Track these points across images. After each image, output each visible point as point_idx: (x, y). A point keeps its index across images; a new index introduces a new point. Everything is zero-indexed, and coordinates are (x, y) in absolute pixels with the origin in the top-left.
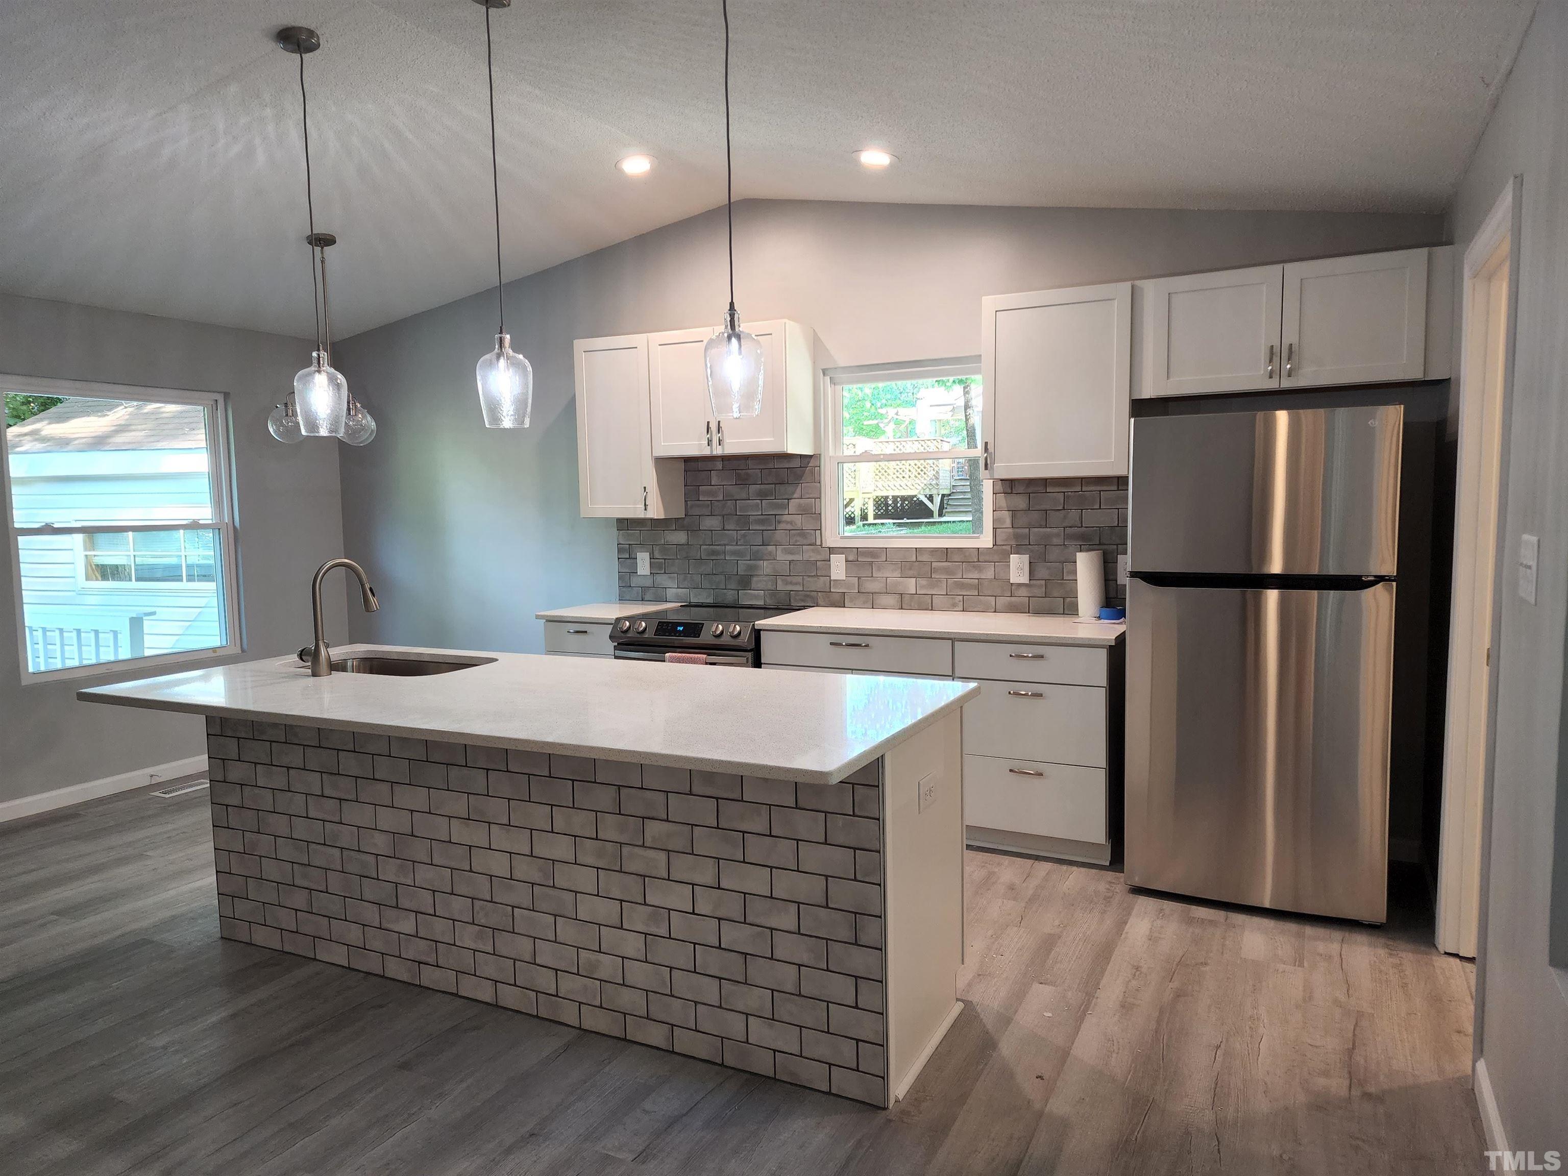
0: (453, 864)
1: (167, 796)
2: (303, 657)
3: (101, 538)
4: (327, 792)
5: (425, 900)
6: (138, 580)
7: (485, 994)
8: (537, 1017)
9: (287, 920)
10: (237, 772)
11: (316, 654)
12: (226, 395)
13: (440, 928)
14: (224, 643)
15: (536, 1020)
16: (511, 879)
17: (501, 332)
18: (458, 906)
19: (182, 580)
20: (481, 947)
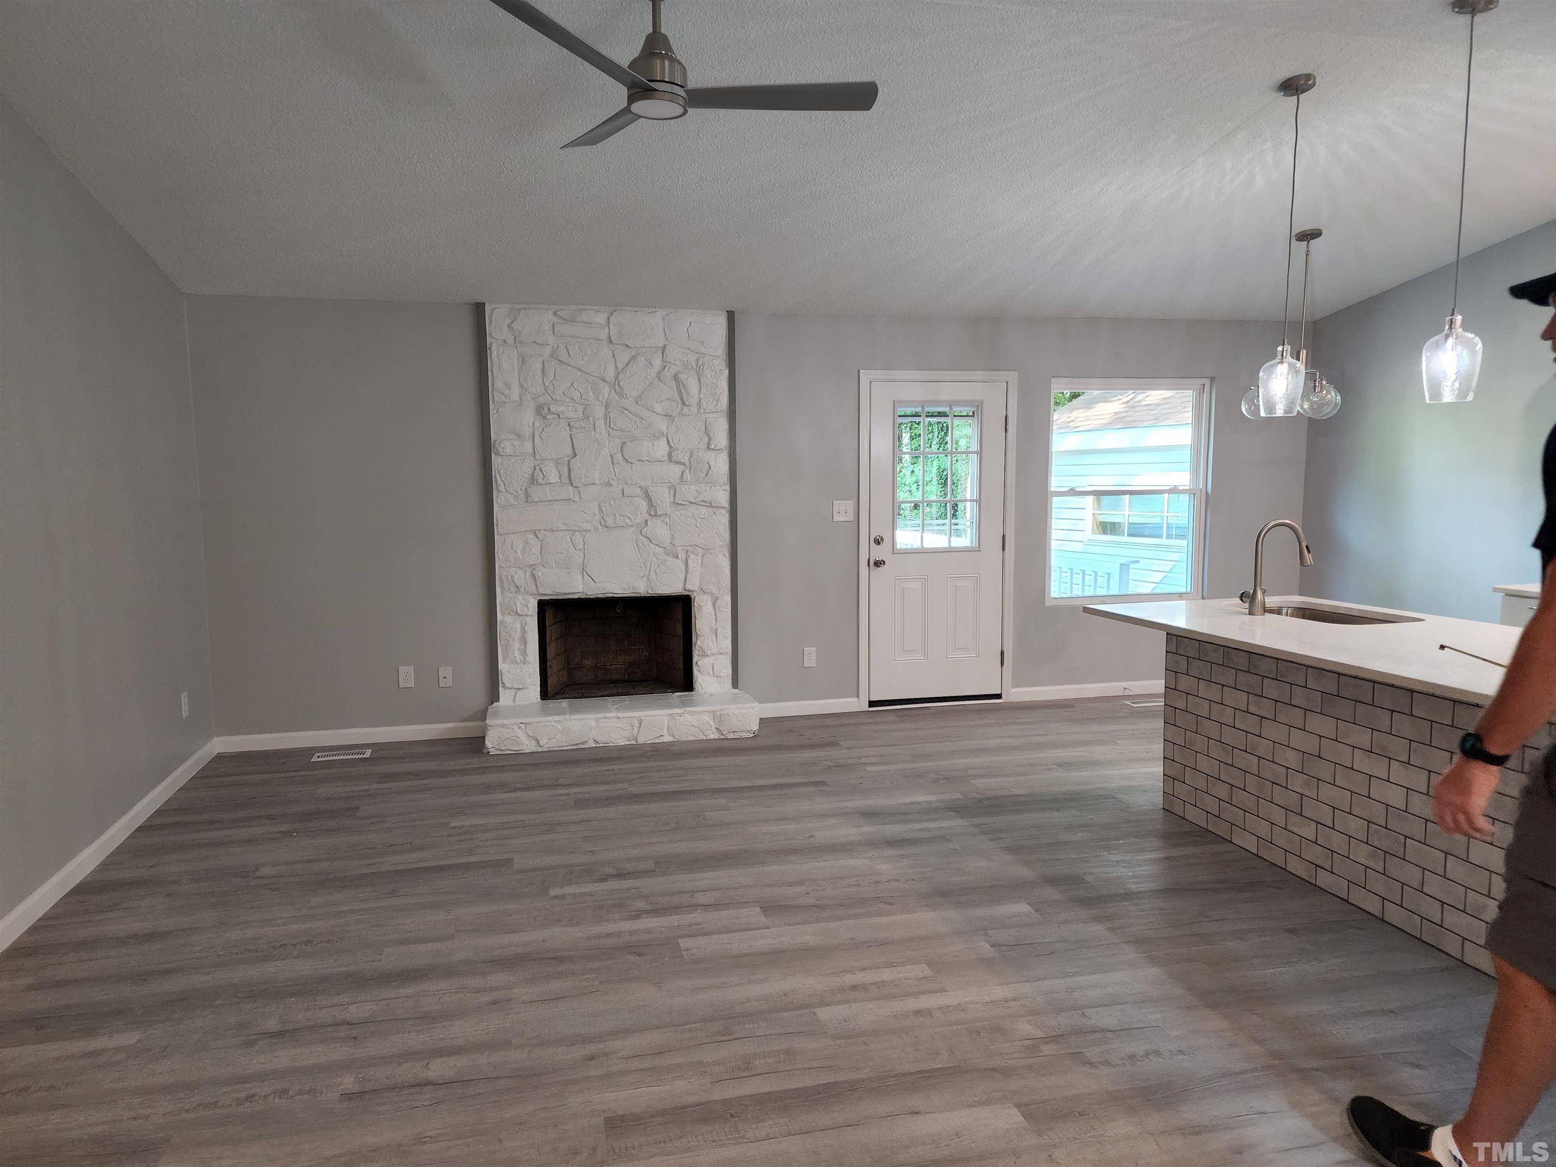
0: (1353, 789)
1: (1134, 705)
2: (1243, 599)
3: (1106, 499)
4: (1251, 710)
5: (1326, 815)
6: (1129, 535)
7: (1374, 907)
8: (1420, 939)
9: (1212, 805)
10: (1185, 683)
11: (1253, 597)
12: (1212, 379)
13: (1337, 841)
14: (1189, 590)
15: (1419, 942)
16: (1406, 812)
17: (1453, 314)
18: (1355, 826)
19: (1162, 538)
20: (1372, 864)
